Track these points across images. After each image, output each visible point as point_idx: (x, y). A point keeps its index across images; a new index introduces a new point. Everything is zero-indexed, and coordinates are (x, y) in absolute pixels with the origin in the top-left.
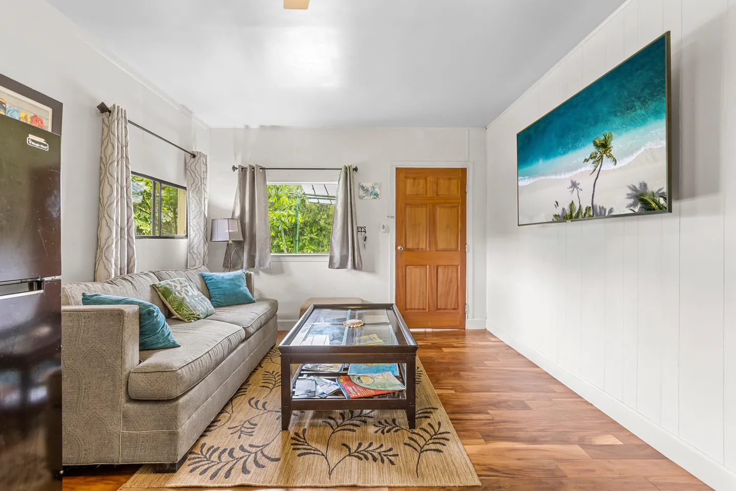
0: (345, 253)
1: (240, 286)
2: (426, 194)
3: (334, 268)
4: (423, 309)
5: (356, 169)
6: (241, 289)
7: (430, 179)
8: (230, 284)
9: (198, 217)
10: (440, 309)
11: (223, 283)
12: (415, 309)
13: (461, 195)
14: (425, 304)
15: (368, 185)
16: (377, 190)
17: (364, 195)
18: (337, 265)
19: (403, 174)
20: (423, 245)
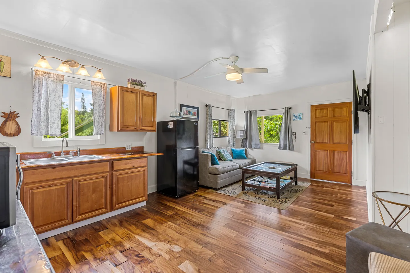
0: (285, 143)
1: (242, 153)
2: (327, 116)
3: (281, 149)
4: (326, 171)
5: (290, 108)
6: (243, 154)
7: (330, 109)
8: (239, 152)
10: (336, 172)
11: (237, 152)
12: (321, 171)
13: (348, 115)
14: (327, 168)
15: (296, 114)
16: (301, 116)
17: (295, 118)
18: (282, 148)
19: (315, 108)
20: (326, 141)
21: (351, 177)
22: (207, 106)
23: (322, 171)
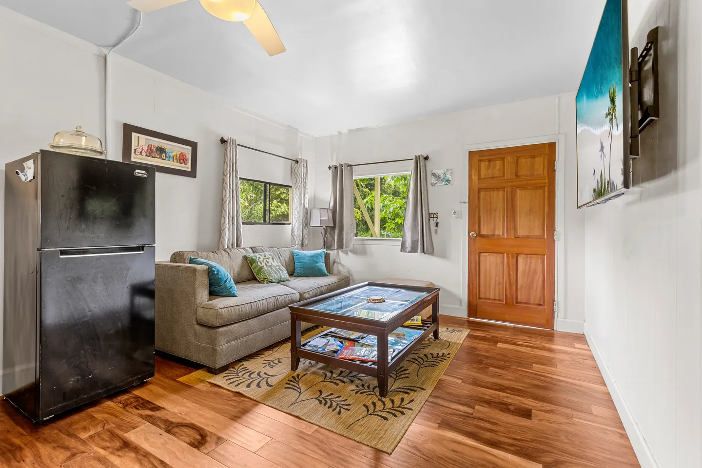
0: (416, 239)
1: (317, 262)
2: (504, 176)
3: (406, 252)
4: (500, 300)
5: (426, 158)
6: (318, 264)
7: (508, 159)
8: (310, 260)
9: (298, 208)
10: (520, 303)
11: (304, 258)
12: (489, 299)
13: (548, 174)
14: (501, 293)
15: (440, 172)
16: (449, 176)
17: (436, 181)
18: (409, 249)
19: (477, 158)
20: (499, 232)
21: (553, 312)
22: (223, 141)
23: (492, 299)
